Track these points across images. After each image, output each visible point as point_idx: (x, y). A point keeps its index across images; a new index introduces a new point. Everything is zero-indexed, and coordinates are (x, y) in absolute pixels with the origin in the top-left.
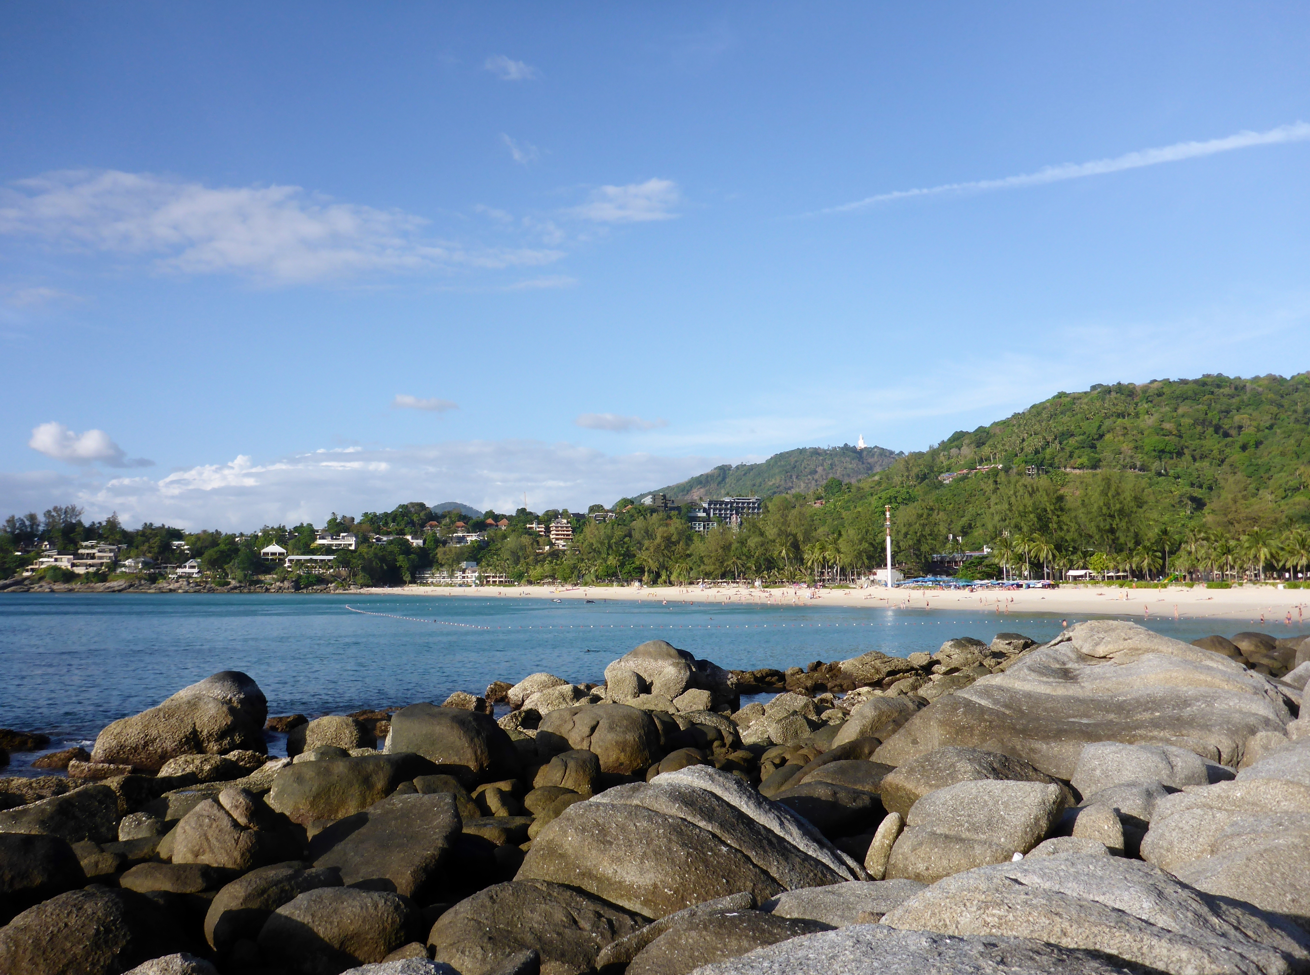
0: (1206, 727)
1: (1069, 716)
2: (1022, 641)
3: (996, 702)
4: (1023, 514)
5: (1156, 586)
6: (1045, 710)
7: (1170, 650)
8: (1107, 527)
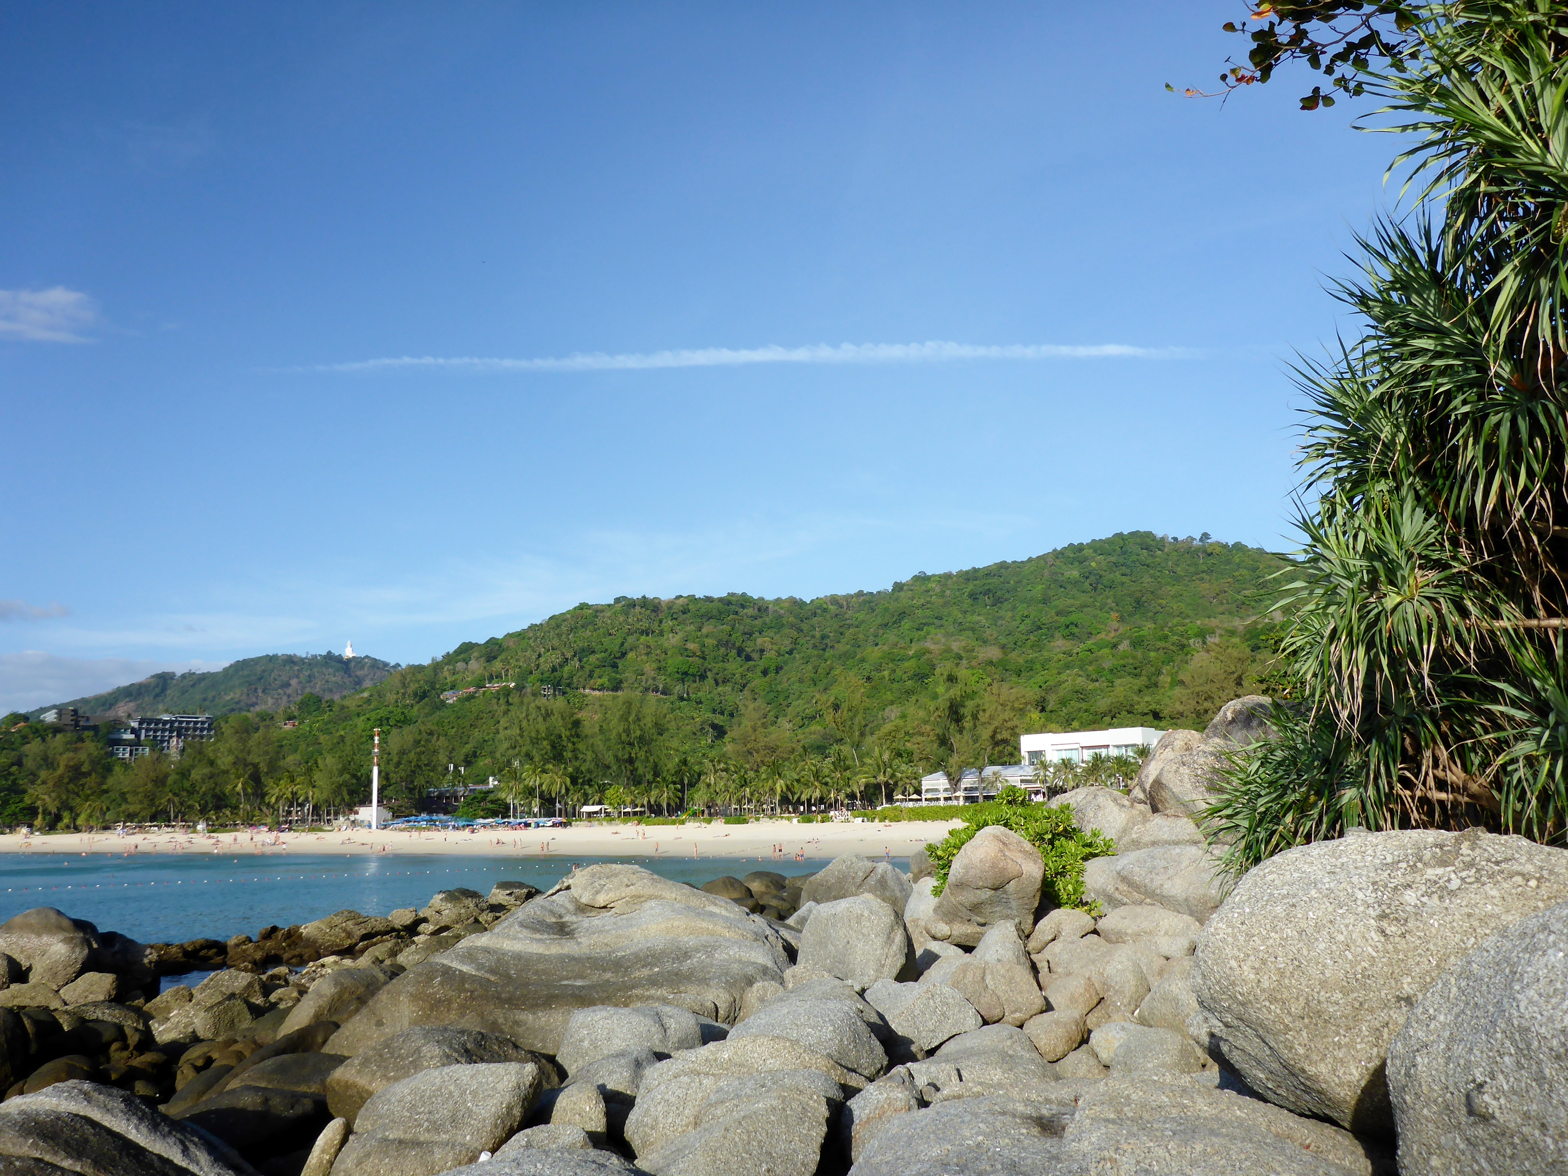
0: (704, 981)
1: (562, 979)
2: (525, 891)
3: (480, 967)
4: (535, 741)
5: (674, 823)
6: (536, 973)
7: (674, 896)
8: (626, 756)
